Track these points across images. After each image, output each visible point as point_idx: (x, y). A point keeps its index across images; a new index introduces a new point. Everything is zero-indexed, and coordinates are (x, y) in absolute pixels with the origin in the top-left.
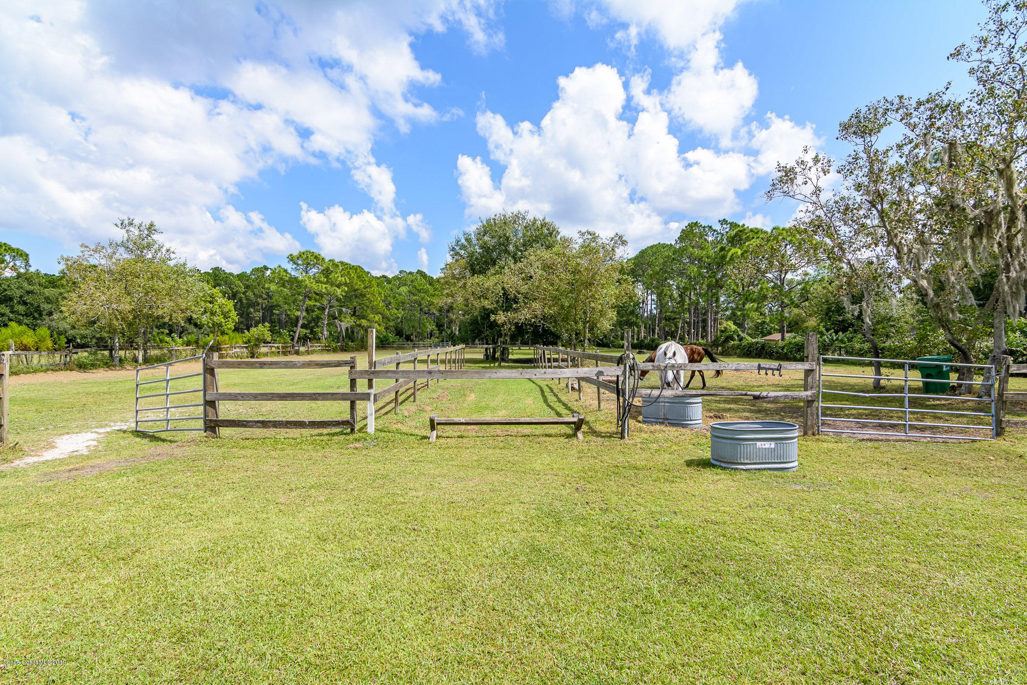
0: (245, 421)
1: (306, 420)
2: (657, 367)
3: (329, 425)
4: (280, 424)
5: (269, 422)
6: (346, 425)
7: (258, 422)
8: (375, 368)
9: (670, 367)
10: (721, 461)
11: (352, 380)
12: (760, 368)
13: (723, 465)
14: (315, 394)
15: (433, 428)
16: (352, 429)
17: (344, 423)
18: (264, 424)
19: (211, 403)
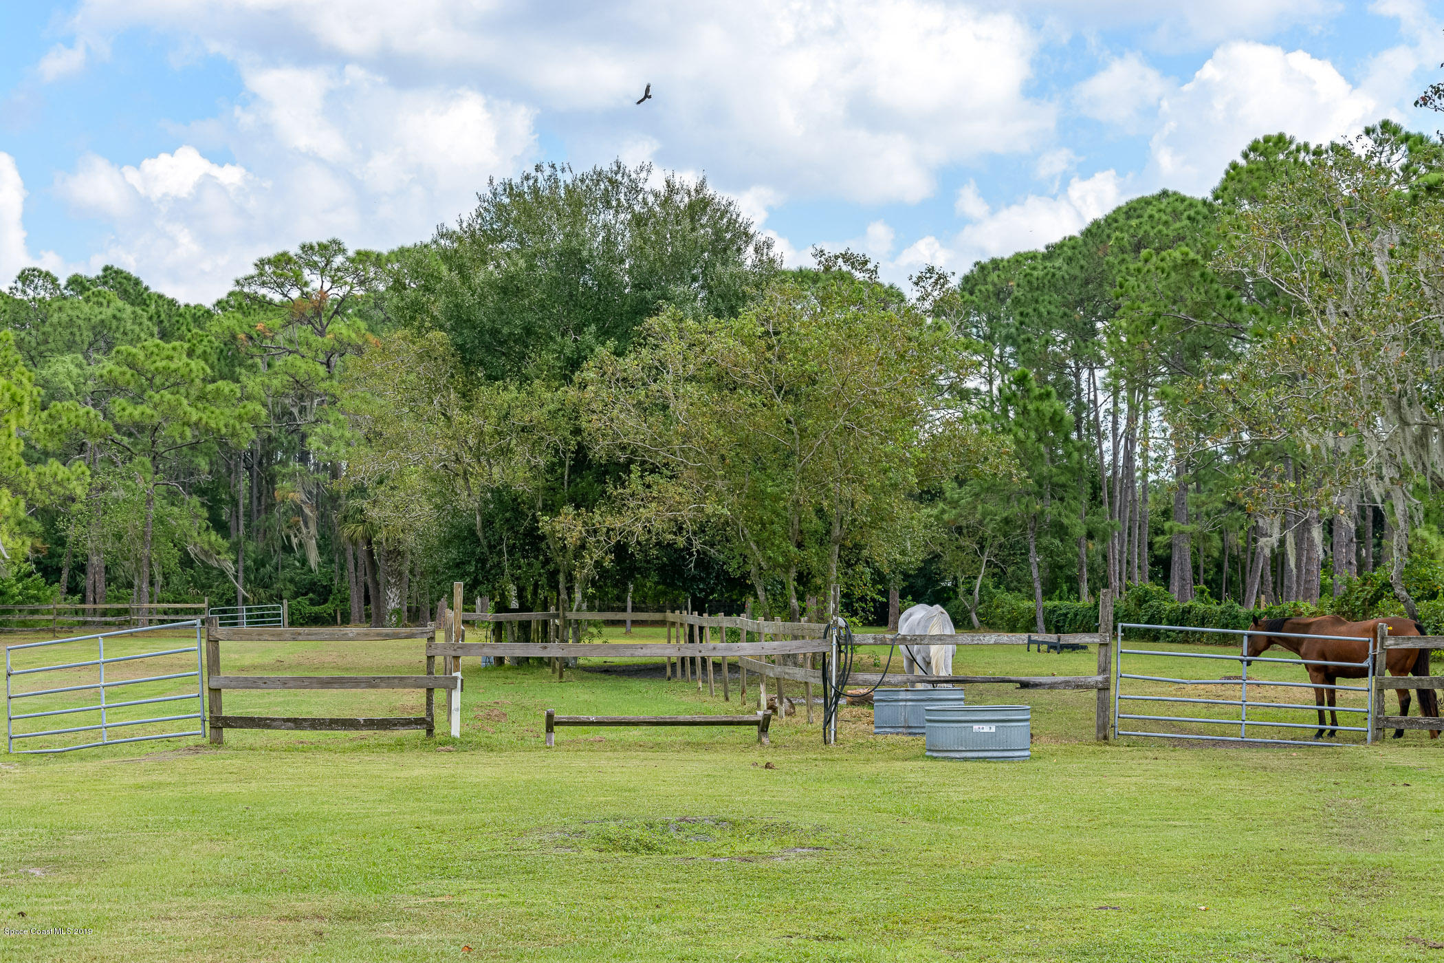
0: (269, 719)
1: (361, 719)
2: (881, 640)
3: (395, 725)
4: (321, 724)
5: (305, 720)
6: (420, 724)
7: (288, 720)
8: (463, 640)
9: (900, 639)
10: (933, 751)
11: (429, 658)
12: (1030, 642)
13: (935, 754)
14: (374, 679)
15: (550, 729)
16: (430, 731)
17: (418, 722)
18: (297, 723)
19: (215, 692)
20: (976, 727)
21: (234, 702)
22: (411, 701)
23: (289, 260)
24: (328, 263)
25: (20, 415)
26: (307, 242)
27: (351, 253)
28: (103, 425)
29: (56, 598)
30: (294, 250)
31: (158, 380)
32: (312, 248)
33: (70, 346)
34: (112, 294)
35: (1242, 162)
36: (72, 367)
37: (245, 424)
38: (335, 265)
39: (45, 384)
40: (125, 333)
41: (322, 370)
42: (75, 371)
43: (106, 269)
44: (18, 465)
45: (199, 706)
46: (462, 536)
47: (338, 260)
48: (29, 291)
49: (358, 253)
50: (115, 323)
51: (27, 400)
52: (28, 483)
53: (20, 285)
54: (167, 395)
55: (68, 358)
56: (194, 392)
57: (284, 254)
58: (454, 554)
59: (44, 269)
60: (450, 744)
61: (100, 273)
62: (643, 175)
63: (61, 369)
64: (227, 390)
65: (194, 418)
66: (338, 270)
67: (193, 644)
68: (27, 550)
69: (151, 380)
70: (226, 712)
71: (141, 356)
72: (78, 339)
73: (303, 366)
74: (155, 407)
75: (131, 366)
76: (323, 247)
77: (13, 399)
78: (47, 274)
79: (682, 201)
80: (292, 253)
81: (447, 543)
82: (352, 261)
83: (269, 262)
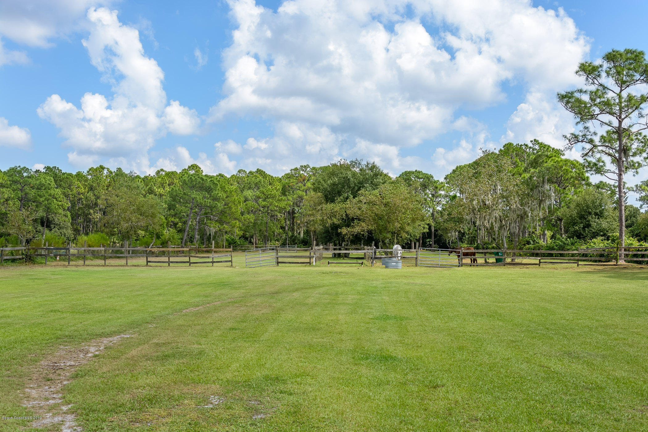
0: (286, 262)
1: (300, 262)
3: (305, 263)
4: (294, 263)
7: (288, 262)
11: (310, 253)
15: (329, 264)
16: (310, 264)
17: (308, 263)
18: (290, 263)
19: (277, 258)
20: (393, 264)
21: (280, 260)
22: (307, 260)
23: (298, 169)
24: (306, 169)
25: (240, 205)
26: (302, 165)
27: (311, 167)
28: (257, 206)
29: (246, 244)
30: (299, 167)
31: (269, 196)
32: (302, 166)
33: (250, 188)
34: (258, 175)
35: (503, 149)
36: (250, 193)
37: (288, 206)
38: (307, 170)
39: (245, 197)
40: (262, 185)
41: (304, 194)
42: (251, 194)
43: (257, 169)
44: (239, 216)
45: (275, 260)
46: (327, 231)
47: (308, 169)
48: (240, 175)
49: (313, 168)
50: (259, 183)
51: (242, 201)
52: (241, 219)
53: (238, 173)
54: (271, 200)
55: (249, 191)
56: (277, 199)
57: (296, 168)
58: (325, 235)
59: (244, 170)
60: (313, 266)
61: (256, 170)
62: (361, 161)
63: (248, 194)
64: (284, 199)
65: (276, 205)
66: (308, 171)
67: (274, 254)
68: (242, 234)
69: (267, 196)
70: (279, 261)
71: (265, 191)
72: (251, 186)
73: (300, 193)
74: (268, 202)
75: (263, 193)
76: (305, 166)
77: (239, 201)
78: (244, 171)
79: (370, 166)
80: (298, 168)
81: (324, 233)
82: (312, 169)
83: (293, 170)
